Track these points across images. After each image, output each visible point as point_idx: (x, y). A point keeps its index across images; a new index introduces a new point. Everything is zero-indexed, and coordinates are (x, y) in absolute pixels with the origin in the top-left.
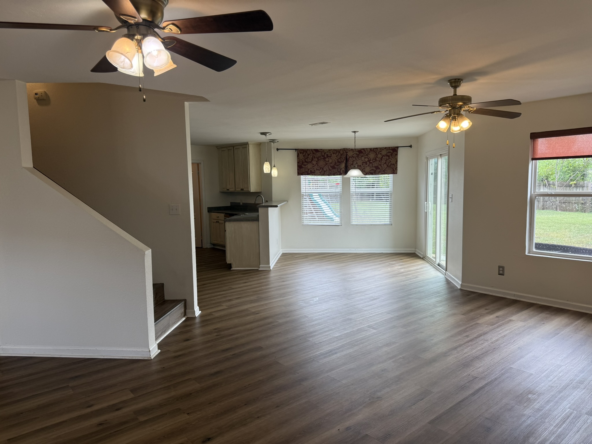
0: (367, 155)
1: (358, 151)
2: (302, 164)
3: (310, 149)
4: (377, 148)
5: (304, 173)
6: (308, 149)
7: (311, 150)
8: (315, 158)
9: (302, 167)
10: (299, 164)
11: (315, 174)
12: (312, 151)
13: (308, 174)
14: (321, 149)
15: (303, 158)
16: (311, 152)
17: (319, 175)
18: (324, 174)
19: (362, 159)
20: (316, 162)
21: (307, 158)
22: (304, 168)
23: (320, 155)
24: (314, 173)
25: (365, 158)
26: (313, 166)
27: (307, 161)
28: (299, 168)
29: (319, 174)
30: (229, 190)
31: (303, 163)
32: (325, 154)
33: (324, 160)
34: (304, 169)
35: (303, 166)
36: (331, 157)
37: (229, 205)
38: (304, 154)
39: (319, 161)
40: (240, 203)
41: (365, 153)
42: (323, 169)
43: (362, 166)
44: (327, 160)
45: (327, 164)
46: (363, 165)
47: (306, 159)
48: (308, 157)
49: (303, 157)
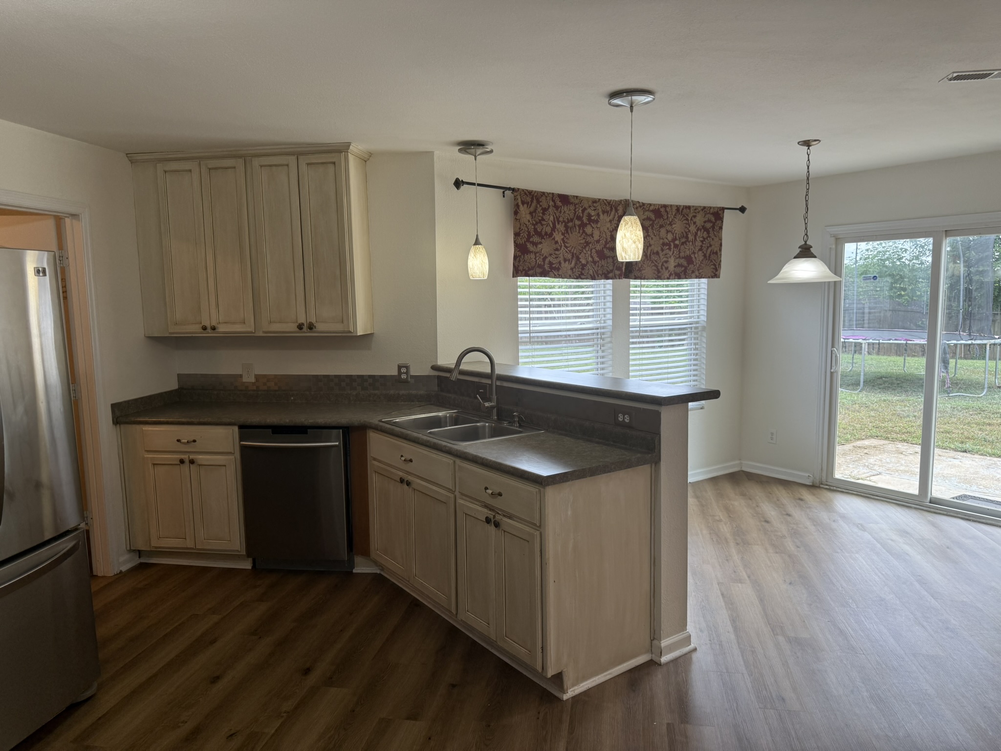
0: (671, 224)
1: (653, 211)
2: (528, 240)
3: (549, 191)
4: (689, 207)
5: (532, 268)
6: (544, 193)
7: (551, 196)
8: (558, 224)
9: (528, 252)
10: (520, 241)
11: (560, 273)
12: (553, 201)
13: (544, 274)
14: (577, 197)
15: (529, 221)
16: (551, 203)
17: (570, 277)
18: (582, 274)
19: (661, 233)
20: (562, 237)
21: (540, 222)
22: (532, 252)
23: (572, 216)
24: (558, 269)
25: (668, 232)
26: (555, 246)
27: (539, 230)
28: (519, 253)
29: (570, 272)
30: (214, 328)
31: (529, 236)
32: (583, 211)
33: (581, 231)
34: (533, 256)
35: (529, 246)
36: (597, 222)
37: (173, 385)
38: (532, 209)
39: (567, 232)
40: (241, 376)
41: (668, 217)
42: (578, 259)
43: (661, 254)
44: (588, 230)
45: (587, 243)
46: (664, 252)
47: (537, 223)
48: (543, 220)
49: (529, 217)
